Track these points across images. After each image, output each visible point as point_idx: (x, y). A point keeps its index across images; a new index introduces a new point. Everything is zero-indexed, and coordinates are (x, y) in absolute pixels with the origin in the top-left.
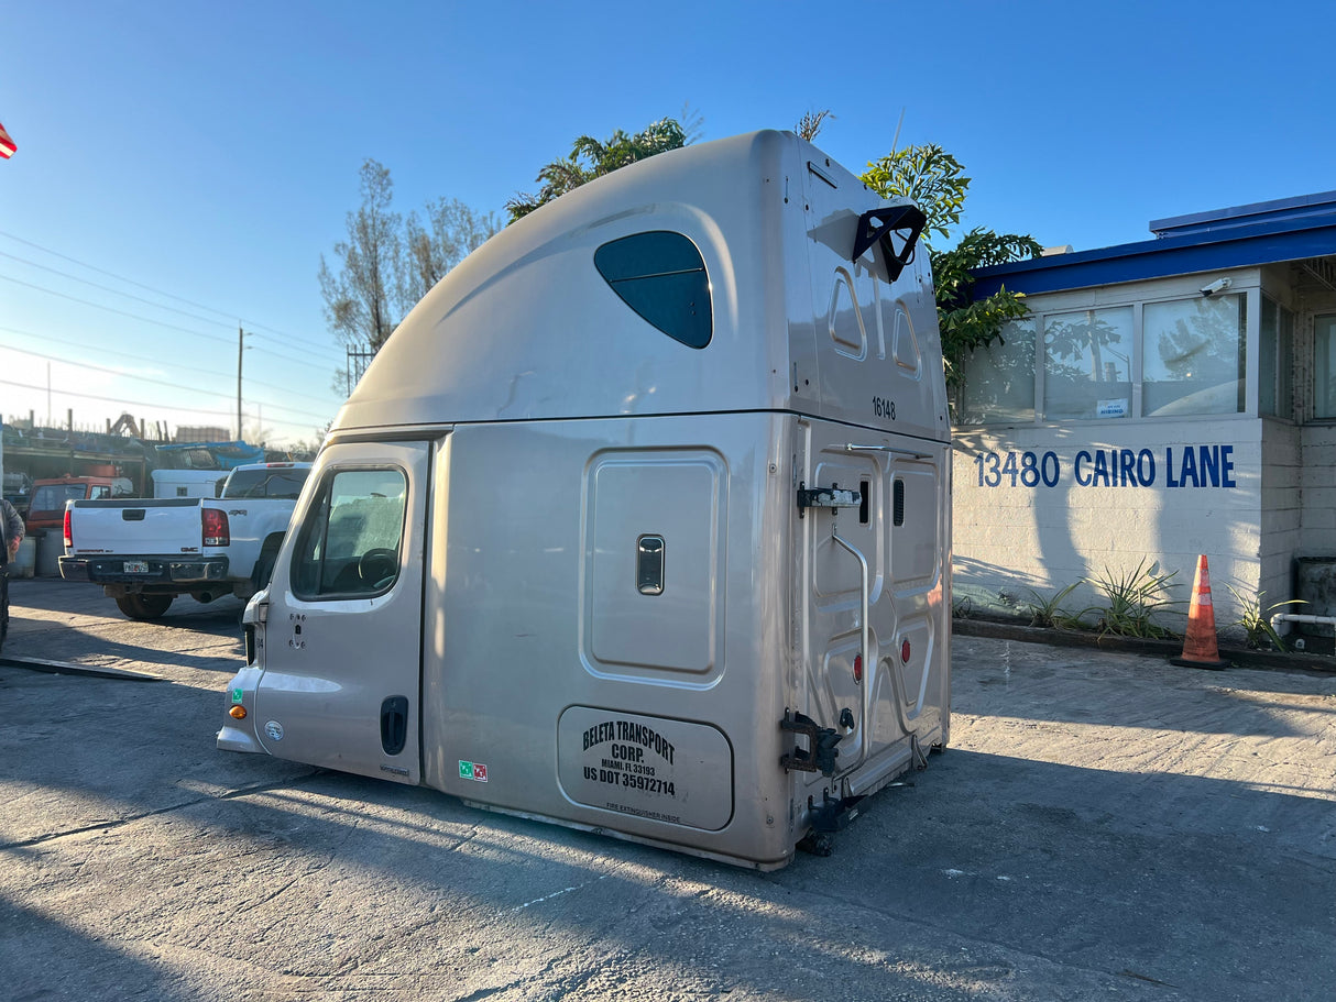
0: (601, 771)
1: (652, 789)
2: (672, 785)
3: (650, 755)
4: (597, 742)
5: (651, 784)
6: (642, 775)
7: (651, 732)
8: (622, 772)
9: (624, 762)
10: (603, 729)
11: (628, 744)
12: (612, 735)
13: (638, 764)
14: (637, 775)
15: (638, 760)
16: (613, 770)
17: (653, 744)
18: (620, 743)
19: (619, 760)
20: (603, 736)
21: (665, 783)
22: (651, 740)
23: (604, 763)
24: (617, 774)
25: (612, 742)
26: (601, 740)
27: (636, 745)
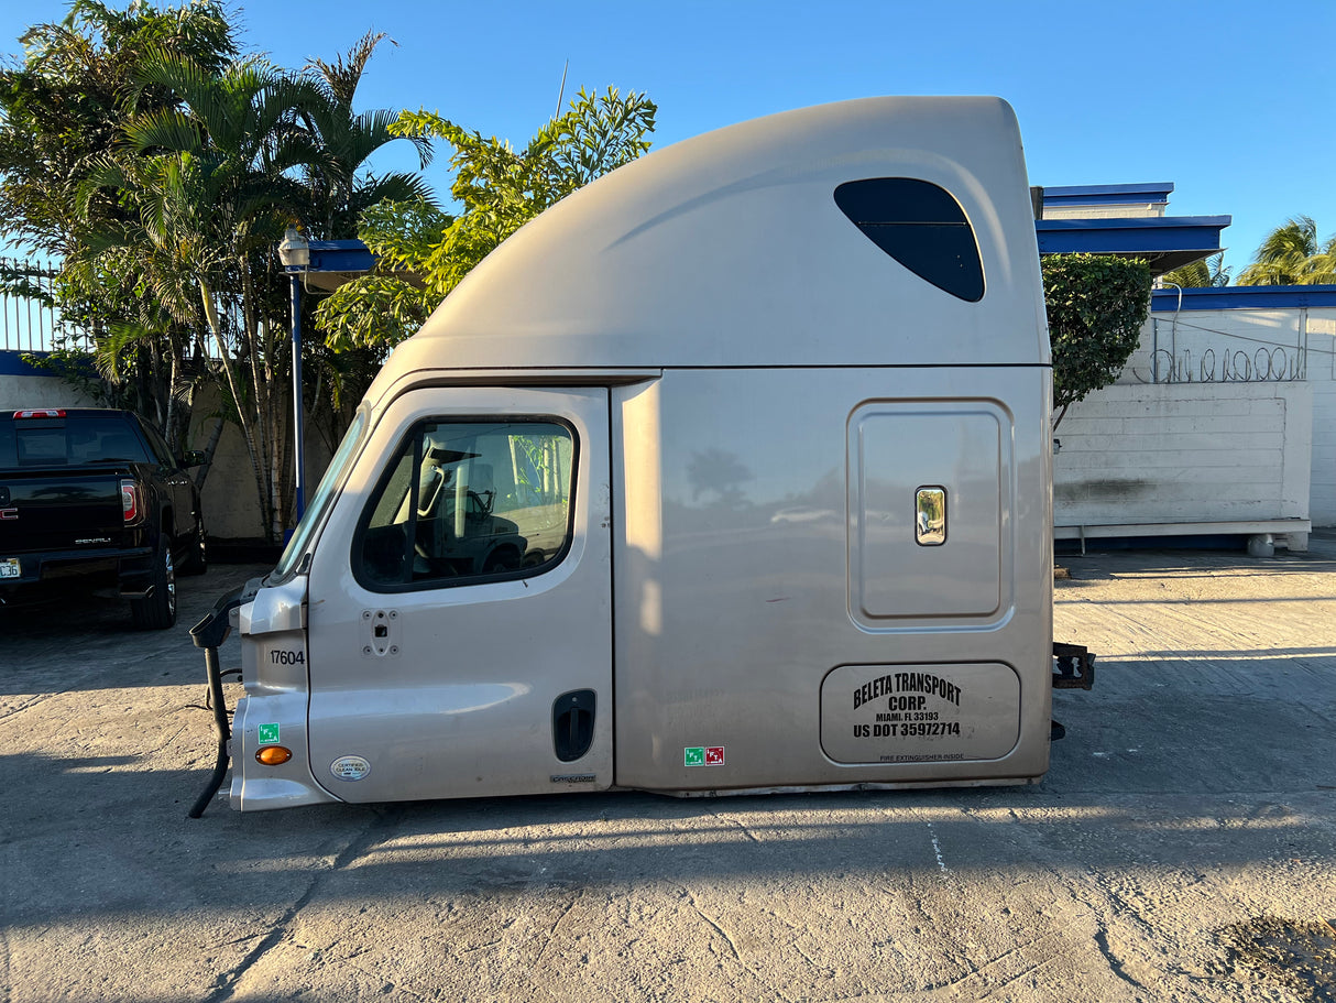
0: (875, 726)
1: (934, 733)
2: (957, 725)
3: (934, 702)
4: (870, 698)
5: (933, 729)
6: (924, 722)
7: (935, 678)
8: (900, 723)
9: (903, 713)
10: (879, 684)
11: (907, 694)
12: (889, 689)
13: (919, 712)
14: (919, 722)
15: (919, 708)
16: (889, 723)
17: (937, 690)
18: (898, 695)
19: (898, 711)
20: (879, 691)
21: (950, 725)
22: (935, 686)
23: (879, 717)
24: (894, 726)
25: (890, 695)
26: (876, 696)
27: (916, 694)
